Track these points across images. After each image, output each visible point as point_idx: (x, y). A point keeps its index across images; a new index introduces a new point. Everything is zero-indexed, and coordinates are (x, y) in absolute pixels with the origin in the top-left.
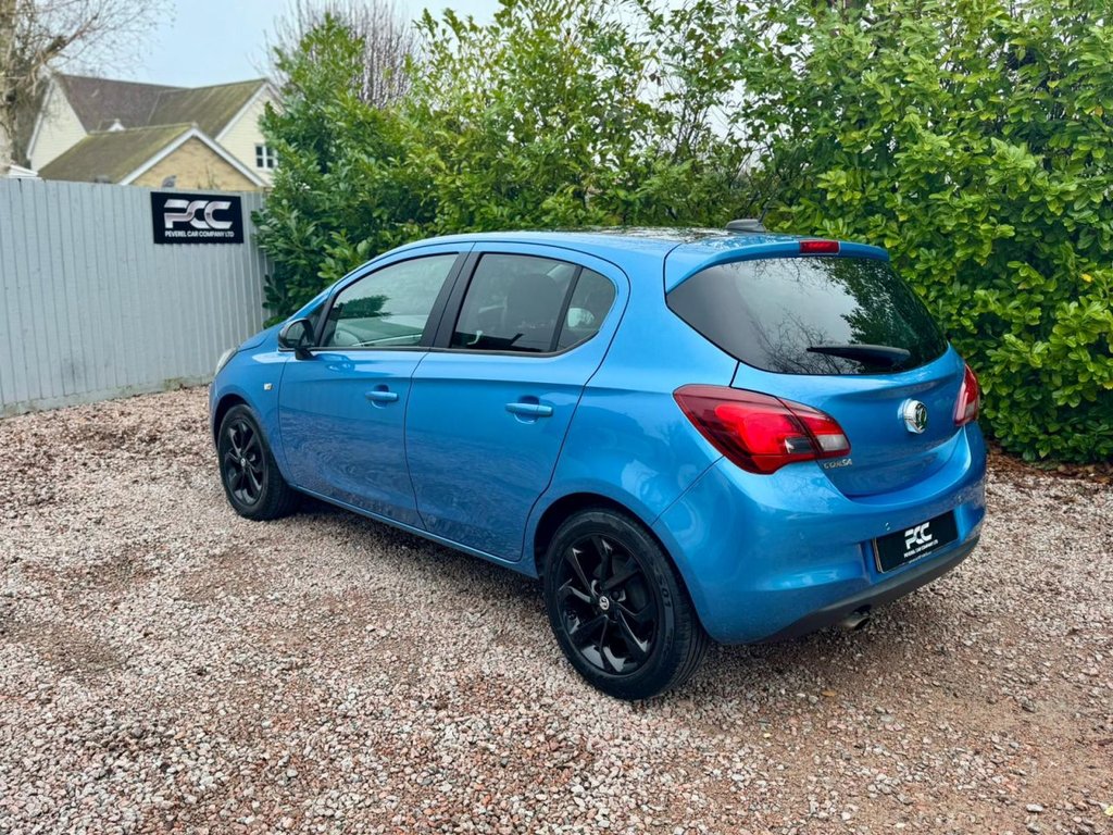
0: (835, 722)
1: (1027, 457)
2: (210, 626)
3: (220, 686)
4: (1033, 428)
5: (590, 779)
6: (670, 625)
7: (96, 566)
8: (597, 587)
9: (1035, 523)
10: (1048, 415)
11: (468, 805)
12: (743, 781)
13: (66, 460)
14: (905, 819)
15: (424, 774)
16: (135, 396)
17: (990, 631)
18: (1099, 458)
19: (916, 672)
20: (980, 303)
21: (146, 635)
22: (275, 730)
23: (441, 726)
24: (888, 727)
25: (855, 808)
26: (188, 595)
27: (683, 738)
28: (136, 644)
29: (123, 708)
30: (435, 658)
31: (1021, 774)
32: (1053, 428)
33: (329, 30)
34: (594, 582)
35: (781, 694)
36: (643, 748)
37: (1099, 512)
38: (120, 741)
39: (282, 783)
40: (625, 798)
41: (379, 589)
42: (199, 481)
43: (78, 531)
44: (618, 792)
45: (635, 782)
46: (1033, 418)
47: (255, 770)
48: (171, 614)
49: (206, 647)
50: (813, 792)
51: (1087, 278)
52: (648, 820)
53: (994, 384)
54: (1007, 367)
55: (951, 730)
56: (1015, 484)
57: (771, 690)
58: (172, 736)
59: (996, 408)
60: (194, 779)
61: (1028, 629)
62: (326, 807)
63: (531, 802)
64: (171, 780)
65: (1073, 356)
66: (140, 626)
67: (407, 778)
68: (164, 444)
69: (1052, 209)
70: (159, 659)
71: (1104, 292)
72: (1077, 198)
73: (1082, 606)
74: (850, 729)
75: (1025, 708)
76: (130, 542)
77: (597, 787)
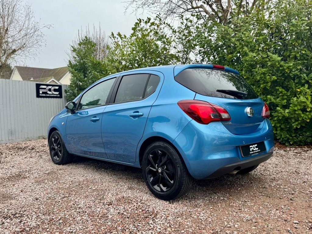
0: (232, 204)
1: (287, 144)
2: (42, 189)
3: (42, 202)
4: (288, 136)
5: (155, 220)
6: (179, 173)
7: (10, 177)
8: (157, 166)
9: (290, 158)
10: (292, 132)
11: (116, 228)
12: (204, 219)
13: (6, 154)
14: (255, 226)
15: (103, 221)
16: (30, 140)
17: (279, 182)
18: (308, 144)
19: (257, 192)
20: (269, 100)
21: (22, 191)
22: (57, 212)
23: (109, 209)
24: (249, 205)
25: (239, 224)
26: (36, 182)
27: (185, 209)
28: (18, 193)
29: (11, 208)
30: (109, 194)
31: (291, 214)
32: (293, 135)
33: (86, 40)
34: (157, 165)
35: (215, 198)
36: (172, 212)
37: (309, 155)
38: (8, 216)
39: (57, 224)
40: (166, 224)
41: (94, 179)
42: (44, 157)
43: (6, 169)
44: (164, 223)
45: (169, 220)
46: (288, 133)
47: (50, 221)
48: (30, 186)
49: (40, 193)
50: (226, 221)
51: (299, 90)
52: (173, 229)
53: (275, 123)
54: (278, 118)
55: (268, 205)
56: (284, 150)
57: (212, 197)
58: (24, 214)
59: (276, 130)
60: (30, 224)
61: (290, 182)
62: (70, 229)
63: (136, 226)
64: (22, 224)
65: (297, 112)
66: (20, 190)
67: (97, 222)
68: (36, 150)
69: (286, 71)
70: (25, 196)
71: (304, 94)
72: (293, 68)
73: (306, 176)
74: (237, 205)
75: (291, 199)
76: (21, 171)
77: (158, 222)
